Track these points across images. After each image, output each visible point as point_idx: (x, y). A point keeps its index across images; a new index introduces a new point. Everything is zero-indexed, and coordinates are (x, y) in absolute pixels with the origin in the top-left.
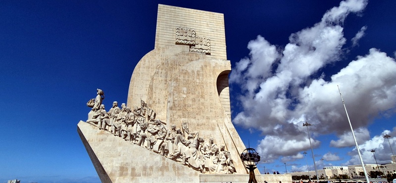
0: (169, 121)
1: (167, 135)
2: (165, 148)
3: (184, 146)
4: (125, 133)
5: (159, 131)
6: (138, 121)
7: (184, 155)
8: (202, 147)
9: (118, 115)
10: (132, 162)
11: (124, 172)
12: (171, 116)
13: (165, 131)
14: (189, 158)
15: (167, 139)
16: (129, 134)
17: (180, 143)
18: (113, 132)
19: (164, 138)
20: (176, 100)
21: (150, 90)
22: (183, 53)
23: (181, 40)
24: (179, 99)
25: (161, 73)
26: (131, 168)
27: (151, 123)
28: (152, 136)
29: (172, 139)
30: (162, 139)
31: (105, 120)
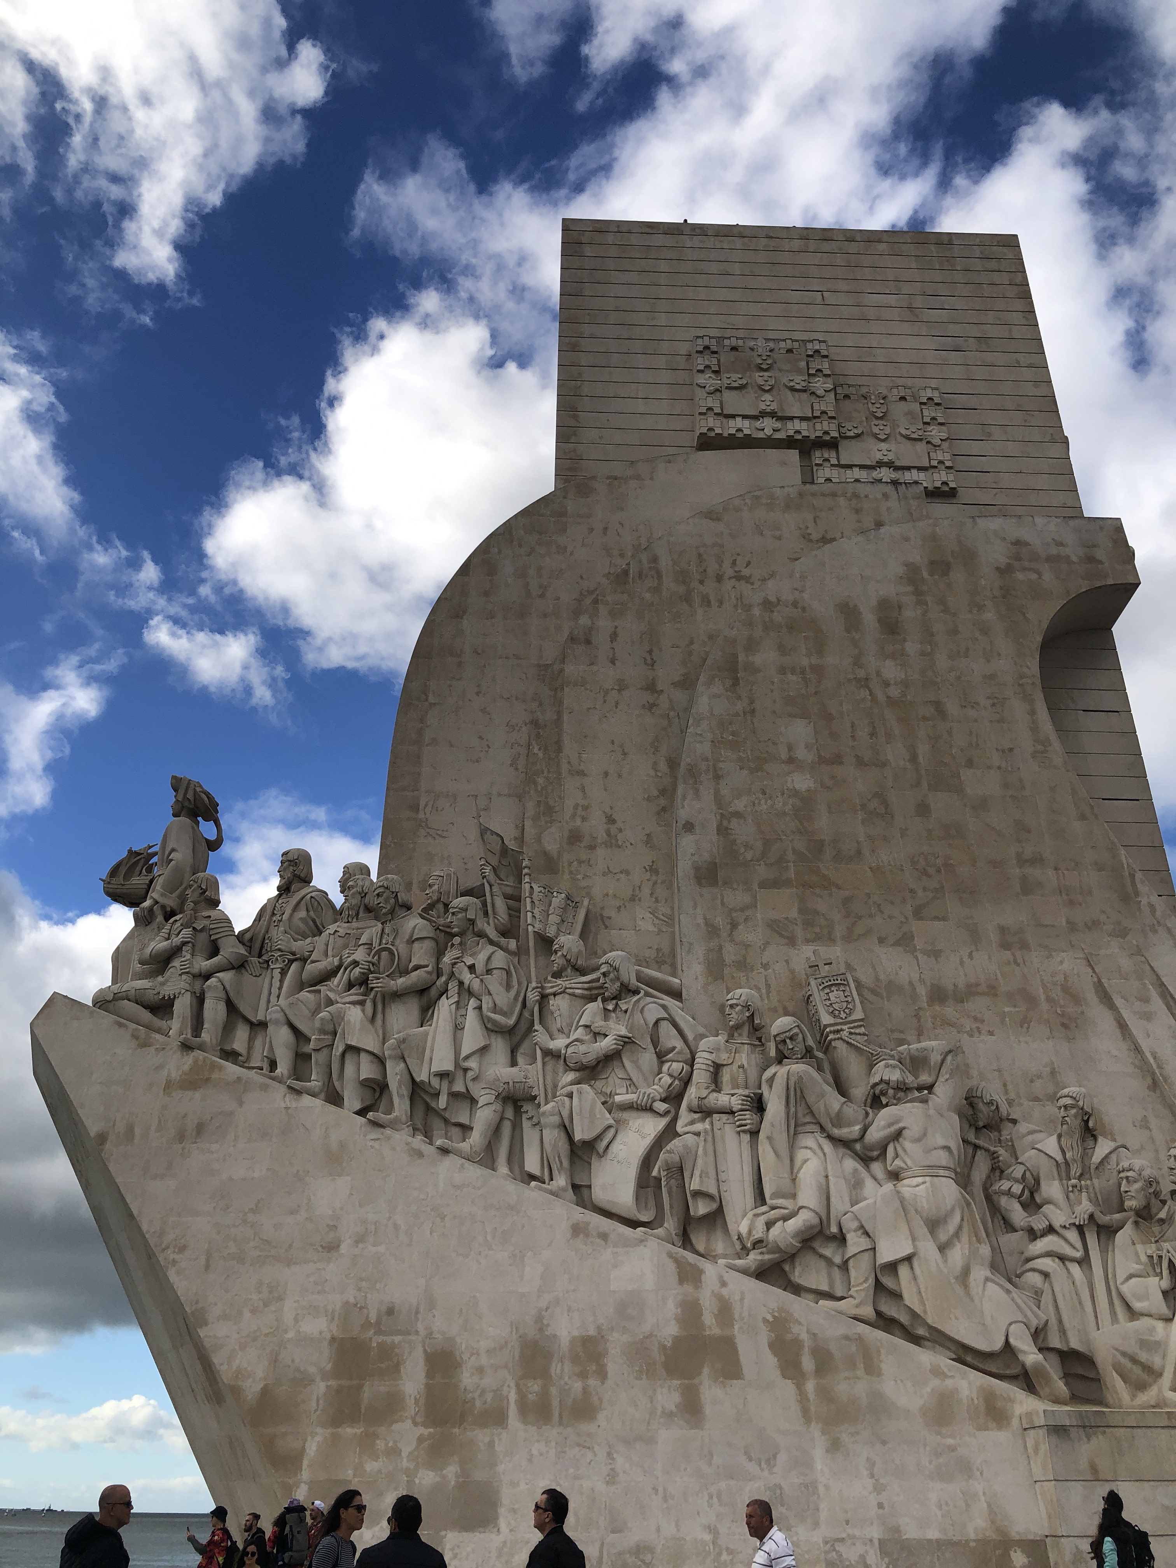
0: (696, 967)
1: (700, 1076)
2: (694, 1184)
3: (850, 1164)
4: (368, 1069)
5: (627, 1042)
6: (467, 977)
7: (855, 1243)
8: (997, 1170)
9: (320, 941)
10: (432, 1302)
11: (372, 1389)
12: (713, 932)
13: (679, 1044)
14: (909, 1259)
15: (705, 1112)
16: (395, 1075)
17: (810, 1141)
18: (283, 1069)
19: (674, 1098)
20: (738, 815)
21: (541, 755)
22: (757, 497)
23: (733, 416)
24: (759, 803)
25: (614, 636)
26: (425, 1351)
27: (568, 991)
28: (574, 1088)
29: (740, 1102)
30: (661, 1107)
31: (220, 981)
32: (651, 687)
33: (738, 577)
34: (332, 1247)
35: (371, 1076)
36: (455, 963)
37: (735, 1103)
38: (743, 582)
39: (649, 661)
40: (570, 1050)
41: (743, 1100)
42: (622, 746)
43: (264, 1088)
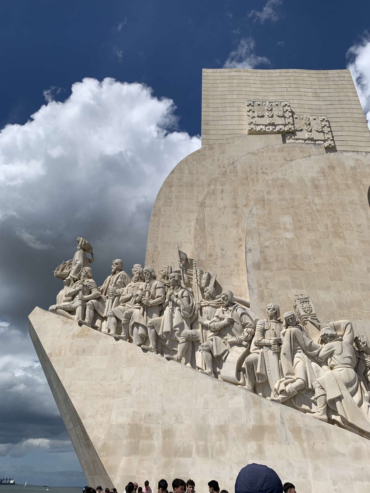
0: (256, 297)
2: (258, 371)
3: (314, 364)
4: (142, 330)
5: (231, 322)
6: (175, 300)
7: (318, 392)
9: (125, 289)
10: (164, 412)
11: (143, 443)
12: (260, 285)
13: (250, 322)
14: (339, 398)
15: (260, 346)
16: (151, 333)
17: (300, 356)
18: (112, 332)
19: (249, 340)
20: (267, 247)
21: (198, 229)
22: (269, 148)
23: (260, 125)
24: (274, 243)
25: (222, 192)
26: (162, 430)
27: (210, 305)
28: (213, 337)
29: (273, 342)
30: (244, 343)
31: (92, 302)
32: (236, 207)
33: (263, 173)
34: (129, 392)
35: (143, 333)
36: (171, 295)
37: (272, 342)
38: (265, 174)
39: (234, 198)
40: (211, 324)
41: (274, 341)
42: (226, 225)
43: (106, 338)
